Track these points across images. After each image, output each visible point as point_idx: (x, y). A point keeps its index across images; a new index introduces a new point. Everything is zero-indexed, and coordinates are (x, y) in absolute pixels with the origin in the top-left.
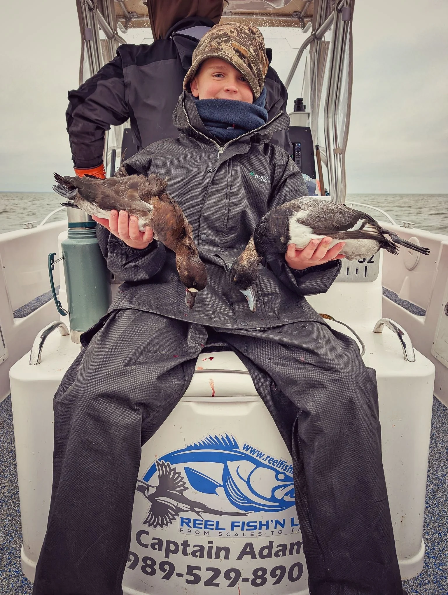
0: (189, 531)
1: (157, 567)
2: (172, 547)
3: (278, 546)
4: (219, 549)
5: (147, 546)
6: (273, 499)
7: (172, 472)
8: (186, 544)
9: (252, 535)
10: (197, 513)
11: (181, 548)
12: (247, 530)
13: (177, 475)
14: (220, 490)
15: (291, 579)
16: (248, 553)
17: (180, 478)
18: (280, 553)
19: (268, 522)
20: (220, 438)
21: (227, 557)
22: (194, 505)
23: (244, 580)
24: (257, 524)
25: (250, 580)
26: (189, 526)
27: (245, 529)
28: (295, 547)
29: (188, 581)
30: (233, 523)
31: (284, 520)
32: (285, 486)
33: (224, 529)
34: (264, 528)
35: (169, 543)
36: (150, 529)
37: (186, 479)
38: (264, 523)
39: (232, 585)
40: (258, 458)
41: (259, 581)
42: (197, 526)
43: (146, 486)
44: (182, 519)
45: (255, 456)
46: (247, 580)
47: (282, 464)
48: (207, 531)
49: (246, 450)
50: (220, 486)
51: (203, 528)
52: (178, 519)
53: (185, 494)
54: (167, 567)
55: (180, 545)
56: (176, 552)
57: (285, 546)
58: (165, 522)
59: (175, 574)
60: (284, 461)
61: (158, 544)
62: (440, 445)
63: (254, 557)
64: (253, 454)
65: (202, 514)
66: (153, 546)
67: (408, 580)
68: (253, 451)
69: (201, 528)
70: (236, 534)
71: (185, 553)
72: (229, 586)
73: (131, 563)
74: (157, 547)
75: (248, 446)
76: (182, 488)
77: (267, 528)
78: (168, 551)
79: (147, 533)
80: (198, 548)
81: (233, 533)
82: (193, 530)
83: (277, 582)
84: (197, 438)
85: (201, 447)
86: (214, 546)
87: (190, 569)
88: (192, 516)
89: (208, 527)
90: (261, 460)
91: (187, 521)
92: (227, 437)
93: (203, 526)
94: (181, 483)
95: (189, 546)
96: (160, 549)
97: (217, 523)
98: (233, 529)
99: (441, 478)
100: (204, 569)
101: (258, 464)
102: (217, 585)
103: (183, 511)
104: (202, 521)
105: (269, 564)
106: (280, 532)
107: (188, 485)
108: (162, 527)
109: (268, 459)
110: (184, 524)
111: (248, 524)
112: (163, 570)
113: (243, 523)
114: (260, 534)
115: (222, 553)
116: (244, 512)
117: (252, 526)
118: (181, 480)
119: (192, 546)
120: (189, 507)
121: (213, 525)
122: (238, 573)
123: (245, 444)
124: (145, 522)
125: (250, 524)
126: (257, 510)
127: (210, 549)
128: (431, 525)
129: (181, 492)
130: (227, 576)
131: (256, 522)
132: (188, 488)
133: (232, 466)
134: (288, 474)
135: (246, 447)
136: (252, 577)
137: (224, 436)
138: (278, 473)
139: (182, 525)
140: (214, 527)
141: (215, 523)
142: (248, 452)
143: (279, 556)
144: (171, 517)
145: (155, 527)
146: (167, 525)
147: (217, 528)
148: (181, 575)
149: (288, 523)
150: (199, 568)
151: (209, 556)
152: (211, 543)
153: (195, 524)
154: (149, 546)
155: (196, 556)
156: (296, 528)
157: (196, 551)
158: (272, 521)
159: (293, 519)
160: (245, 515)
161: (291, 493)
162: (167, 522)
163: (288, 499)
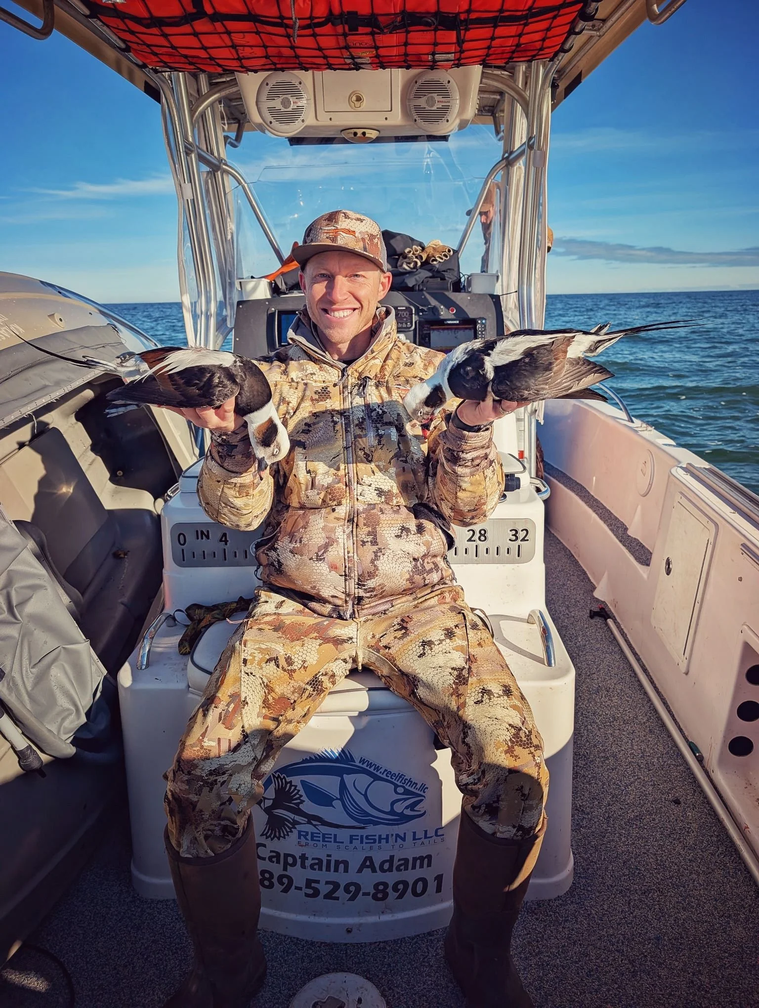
0: (307, 844)
1: (275, 880)
2: (290, 860)
3: (399, 860)
4: (337, 863)
5: (264, 859)
6: (392, 812)
7: (288, 785)
8: (303, 857)
9: (371, 848)
10: (315, 826)
11: (299, 861)
12: (366, 843)
13: (293, 788)
14: (337, 804)
15: (415, 893)
16: (368, 867)
17: (296, 791)
18: (402, 867)
19: (387, 835)
21: (346, 870)
22: (310, 818)
23: (364, 894)
24: (377, 838)
25: (371, 894)
26: (307, 839)
27: (364, 843)
28: (418, 862)
29: (307, 895)
30: (351, 836)
31: (405, 834)
32: (405, 800)
33: (343, 843)
34: (383, 841)
35: (286, 856)
36: (268, 842)
37: (302, 792)
39: (352, 899)
40: (375, 772)
42: (315, 838)
45: (372, 769)
46: (368, 894)
47: (400, 777)
48: (325, 843)
49: (363, 764)
50: (337, 799)
52: (295, 832)
53: (301, 806)
54: (285, 880)
55: (298, 858)
56: (294, 864)
57: (406, 860)
58: (282, 835)
59: (293, 887)
60: (402, 775)
61: (276, 857)
62: (635, 747)
63: (374, 871)
64: (370, 768)
65: (320, 827)
66: (270, 859)
67: (549, 900)
68: (370, 765)
69: (319, 841)
70: (355, 848)
71: (303, 866)
72: (350, 899)
74: (274, 859)
75: (364, 760)
76: (299, 801)
77: (387, 842)
78: (286, 864)
79: (264, 846)
80: (317, 861)
81: (352, 846)
82: (311, 843)
83: (400, 897)
85: (316, 760)
86: (333, 859)
87: (309, 883)
88: (309, 828)
89: (326, 839)
90: (378, 773)
91: (304, 834)
92: (343, 751)
93: (321, 839)
94: (298, 796)
96: (278, 862)
97: (335, 836)
98: (351, 842)
99: (623, 788)
100: (323, 882)
101: (376, 778)
102: (337, 899)
103: (300, 823)
104: (319, 834)
105: (391, 878)
107: (304, 798)
108: (279, 839)
109: (386, 772)
110: (302, 837)
111: (367, 837)
112: (282, 884)
113: (362, 837)
114: (380, 848)
115: (341, 867)
116: (363, 825)
117: (372, 840)
118: (297, 793)
119: (310, 859)
120: (306, 820)
121: (331, 838)
122: (358, 887)
123: (361, 758)
124: (262, 835)
125: (369, 837)
126: (376, 823)
127: (329, 862)
128: (593, 843)
129: (298, 804)
130: (347, 889)
131: (375, 836)
132: (304, 801)
133: (349, 779)
134: (407, 787)
135: (362, 761)
136: (373, 891)
137: (340, 750)
138: (396, 786)
140: (332, 840)
141: (333, 836)
142: (364, 766)
143: (401, 870)
144: (288, 830)
145: (272, 839)
146: (284, 838)
147: (335, 841)
148: (300, 889)
149: (409, 837)
150: (318, 882)
151: (328, 869)
152: (329, 856)
153: (312, 837)
154: (267, 859)
155: (315, 869)
156: (419, 842)
157: (315, 864)
158: (392, 835)
159: (414, 833)
160: (363, 828)
161: (412, 807)
162: (284, 835)
163: (408, 812)
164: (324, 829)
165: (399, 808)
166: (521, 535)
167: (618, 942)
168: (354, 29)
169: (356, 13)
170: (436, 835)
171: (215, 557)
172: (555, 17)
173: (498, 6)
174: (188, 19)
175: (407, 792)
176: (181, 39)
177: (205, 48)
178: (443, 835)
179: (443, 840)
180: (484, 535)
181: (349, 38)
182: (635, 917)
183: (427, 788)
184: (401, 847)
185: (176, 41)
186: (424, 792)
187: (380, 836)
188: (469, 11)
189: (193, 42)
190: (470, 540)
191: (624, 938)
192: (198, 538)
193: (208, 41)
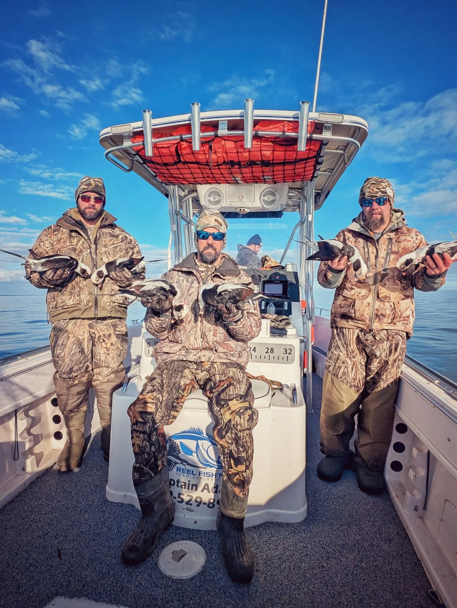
0: (180, 475)
2: (172, 482)
4: (193, 485)
6: (218, 462)
8: (178, 481)
9: (208, 479)
10: (184, 465)
11: (176, 483)
13: (176, 445)
16: (206, 489)
17: (177, 447)
20: (195, 429)
21: (196, 490)
22: (183, 461)
24: (211, 474)
26: (180, 472)
29: (178, 502)
30: (199, 472)
33: (195, 475)
37: (180, 448)
38: (214, 474)
40: (212, 440)
41: (211, 505)
44: (177, 468)
46: (205, 504)
48: (188, 475)
49: (207, 436)
50: (195, 452)
52: (176, 468)
53: (179, 455)
55: (176, 481)
56: (174, 485)
63: (209, 492)
67: (293, 523)
68: (210, 436)
70: (201, 478)
71: (178, 486)
72: (197, 506)
76: (178, 452)
80: (184, 484)
82: (182, 474)
84: (186, 428)
85: (187, 432)
86: (191, 483)
87: (179, 495)
88: (182, 466)
89: (189, 473)
91: (179, 469)
92: (199, 429)
93: (186, 472)
94: (178, 449)
97: (193, 471)
98: (199, 475)
100: (185, 495)
101: (212, 443)
102: (191, 505)
103: (178, 464)
104: (186, 469)
105: (216, 497)
111: (207, 473)
113: (204, 473)
114: (212, 480)
115: (194, 487)
116: (205, 467)
119: (181, 482)
120: (181, 462)
122: (201, 499)
123: (206, 432)
126: (211, 466)
127: (189, 484)
129: (178, 454)
130: (196, 500)
132: (181, 452)
133: (200, 443)
135: (207, 434)
136: (207, 503)
137: (197, 428)
139: (177, 471)
140: (191, 473)
141: (191, 471)
144: (173, 467)
146: (171, 471)
147: (192, 474)
148: (175, 498)
150: (183, 495)
151: (188, 489)
152: (189, 481)
153: (183, 471)
155: (183, 488)
158: (218, 473)
160: (205, 468)
162: (171, 469)
164: (188, 467)
166: (288, 351)
167: (323, 544)
168: (233, 166)
169: (233, 161)
172: (306, 163)
173: (283, 158)
174: (176, 163)
176: (174, 171)
177: (181, 174)
180: (272, 351)
181: (231, 170)
182: (334, 535)
185: (172, 171)
187: (212, 473)
188: (273, 160)
189: (178, 172)
190: (266, 352)
191: (327, 543)
193: (183, 171)
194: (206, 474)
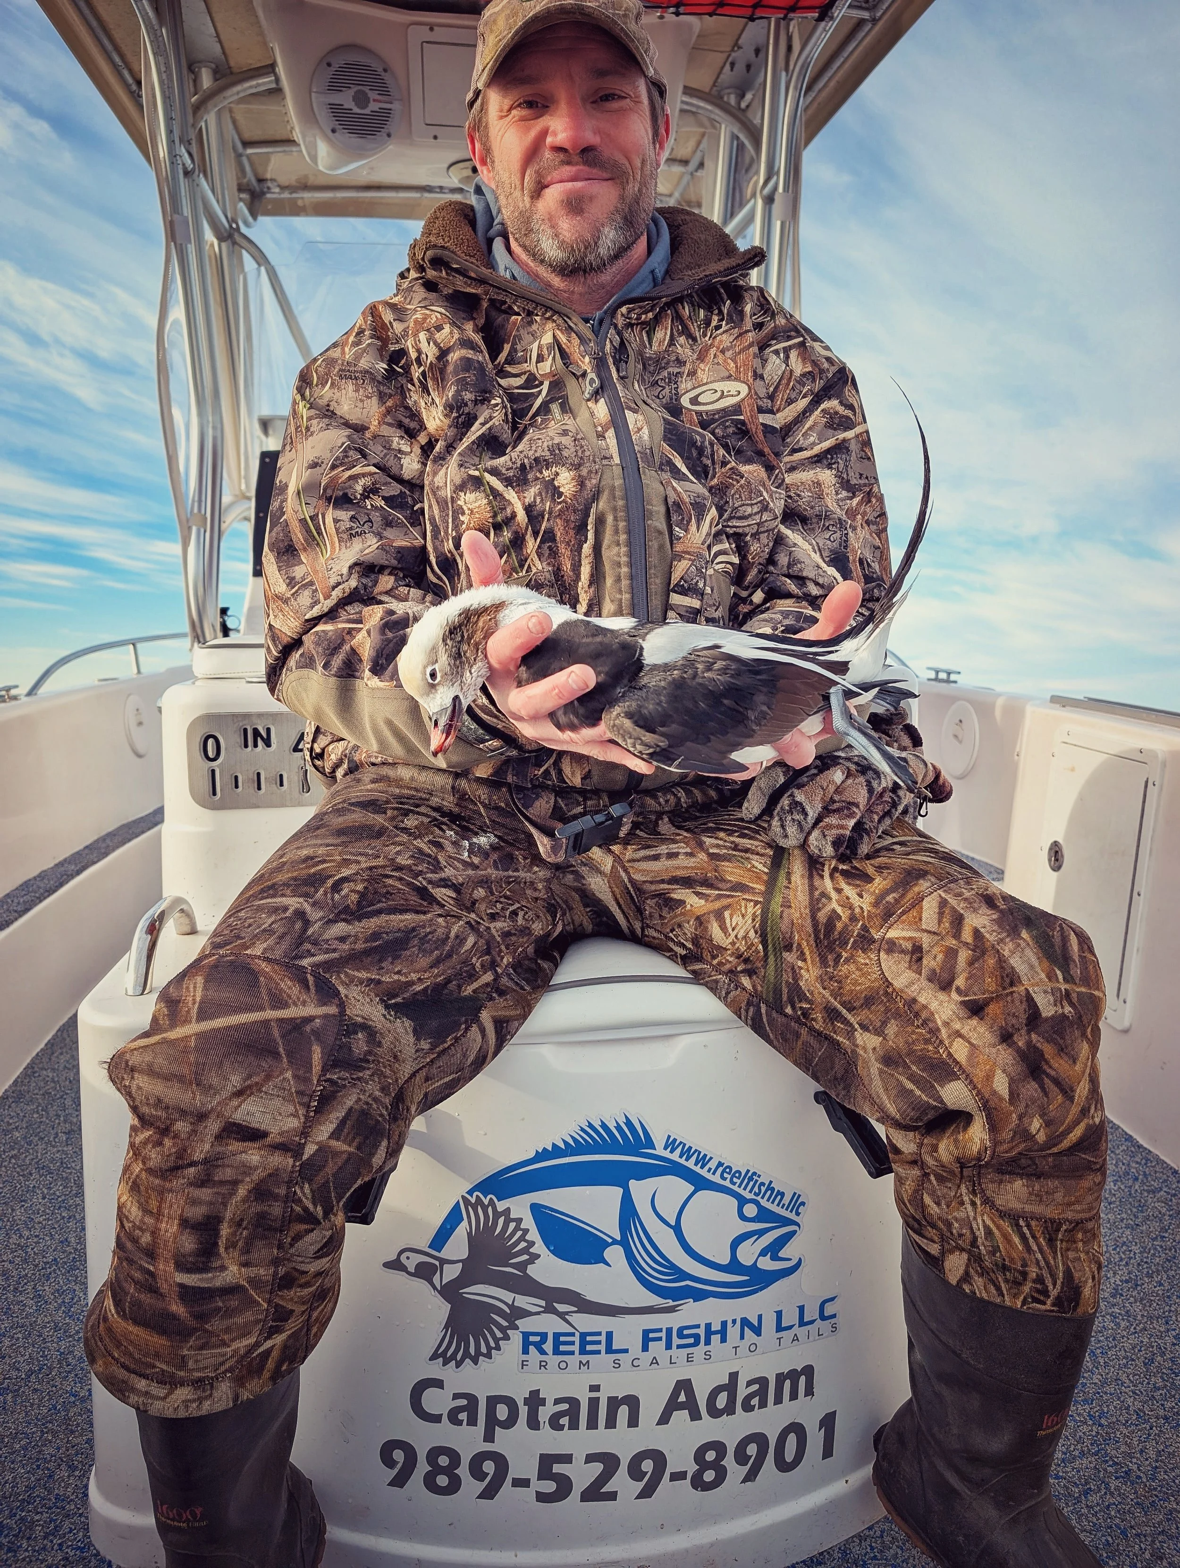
0: (543, 1365)
1: (463, 1471)
2: (502, 1412)
3: (749, 1384)
4: (614, 1403)
5: (437, 1419)
6: (734, 1266)
7: (501, 1221)
8: (535, 1400)
9: (689, 1358)
10: (562, 1316)
11: (523, 1411)
12: (679, 1347)
13: (512, 1225)
14: (615, 1254)
15: (783, 1466)
16: (681, 1407)
17: (519, 1233)
18: (755, 1401)
19: (724, 1324)
20: (612, 1126)
21: (633, 1422)
22: (555, 1297)
23: (676, 1476)
24: (701, 1332)
25: (689, 1476)
26: (543, 1352)
27: (674, 1346)
28: (788, 1383)
29: (542, 1497)
30: (646, 1333)
31: (760, 1317)
32: (761, 1233)
33: (626, 1351)
34: (715, 1339)
35: (493, 1401)
36: (447, 1373)
37: (534, 1235)
38: (716, 1327)
39: (647, 1493)
40: (697, 1169)
41: (709, 1476)
42: (562, 1348)
43: (437, 1263)
44: (526, 1335)
45: (690, 1164)
46: (681, 1476)
47: (751, 1179)
48: (585, 1358)
49: (672, 1152)
50: (615, 1242)
51: (577, 1352)
52: (516, 1338)
53: (531, 1270)
54: (489, 1467)
55: (520, 1403)
56: (510, 1422)
57: (763, 1382)
58: (484, 1349)
59: (509, 1481)
60: (754, 1174)
61: (466, 1408)
63: (695, 1416)
64: (687, 1160)
65: (575, 1319)
66: (453, 1415)
68: (687, 1152)
69: (572, 1353)
70: (655, 1361)
71: (533, 1423)
72: (641, 1495)
73: (396, 1470)
74: (463, 1416)
75: (675, 1140)
76: (525, 1257)
77: (724, 1340)
78: (492, 1422)
79: (438, 1384)
80: (565, 1406)
81: (647, 1357)
82: (553, 1360)
83: (751, 1476)
84: (561, 1130)
85: (569, 1150)
86: (603, 1397)
87: (547, 1463)
88: (550, 1324)
90: (704, 1172)
91: (538, 1339)
92: (629, 1123)
93: (576, 1348)
94: (523, 1245)
95: (543, 1402)
96: (472, 1422)
97: (609, 1335)
98: (645, 1348)
100: (579, 1458)
101: (700, 1184)
102: (612, 1496)
104: (573, 1335)
105: (732, 1430)
106: (753, 1348)
107: (539, 1247)
108: (475, 1361)
109: (721, 1169)
110: (531, 1348)
111: (680, 1330)
112: (479, 1475)
113: (669, 1331)
114: (708, 1356)
115: (623, 1412)
116: (671, 1303)
117: (691, 1338)
118: (522, 1238)
119: (550, 1402)
120: (543, 1303)
121: (599, 1343)
122: (660, 1460)
123: (669, 1137)
124: (434, 1357)
125: (686, 1332)
126: (699, 1296)
127: (594, 1403)
129: (523, 1266)
130: (635, 1472)
131: (698, 1326)
132: (538, 1256)
133: (640, 1189)
134: (764, 1203)
135: (671, 1144)
136: (692, 1468)
138: (742, 1202)
139: (525, 1351)
140: (602, 1347)
141: (603, 1338)
142: (675, 1156)
143: (752, 1409)
144: (499, 1335)
145: (458, 1364)
146: (489, 1356)
147: (609, 1350)
148: (524, 1483)
149: (769, 1324)
150: (567, 1459)
152: (595, 1388)
153: (557, 1343)
154: (445, 1418)
155: (561, 1428)
156: (787, 1335)
157: (561, 1414)
158: (734, 1322)
159: (779, 1314)
160: (673, 1310)
161: (773, 1250)
162: (489, 1349)
163: (766, 1264)
164: (585, 1322)
165: (748, 1254)
170: (823, 1317)
171: (282, 785)
175: (764, 1215)
178: (834, 1316)
179: (834, 1328)
183: (803, 1204)
184: (753, 1349)
186: (798, 1214)
187: (708, 1326)
192: (246, 746)
194: (681, 1335)
